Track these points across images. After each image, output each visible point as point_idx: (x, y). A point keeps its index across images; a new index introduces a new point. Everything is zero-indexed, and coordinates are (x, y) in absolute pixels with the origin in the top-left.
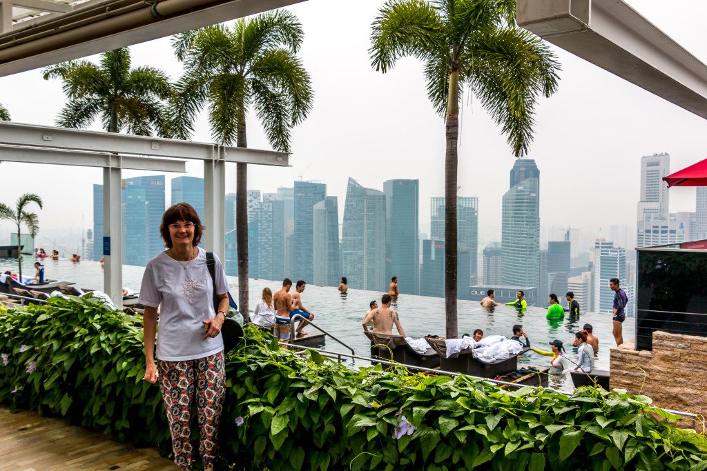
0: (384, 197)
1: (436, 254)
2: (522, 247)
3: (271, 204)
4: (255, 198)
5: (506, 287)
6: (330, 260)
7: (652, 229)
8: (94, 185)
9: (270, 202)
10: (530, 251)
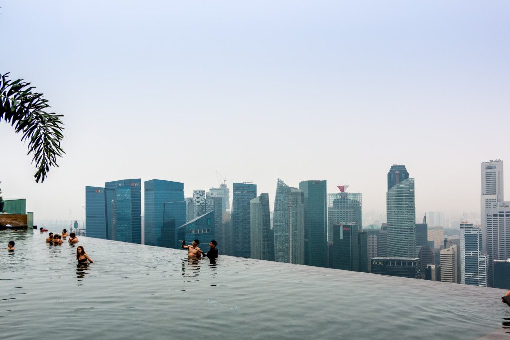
0: (302, 194)
1: (343, 235)
2: (404, 229)
3: (213, 200)
4: (201, 196)
5: (393, 258)
6: (264, 241)
7: (498, 214)
8: (86, 187)
9: (212, 198)
10: (410, 231)
